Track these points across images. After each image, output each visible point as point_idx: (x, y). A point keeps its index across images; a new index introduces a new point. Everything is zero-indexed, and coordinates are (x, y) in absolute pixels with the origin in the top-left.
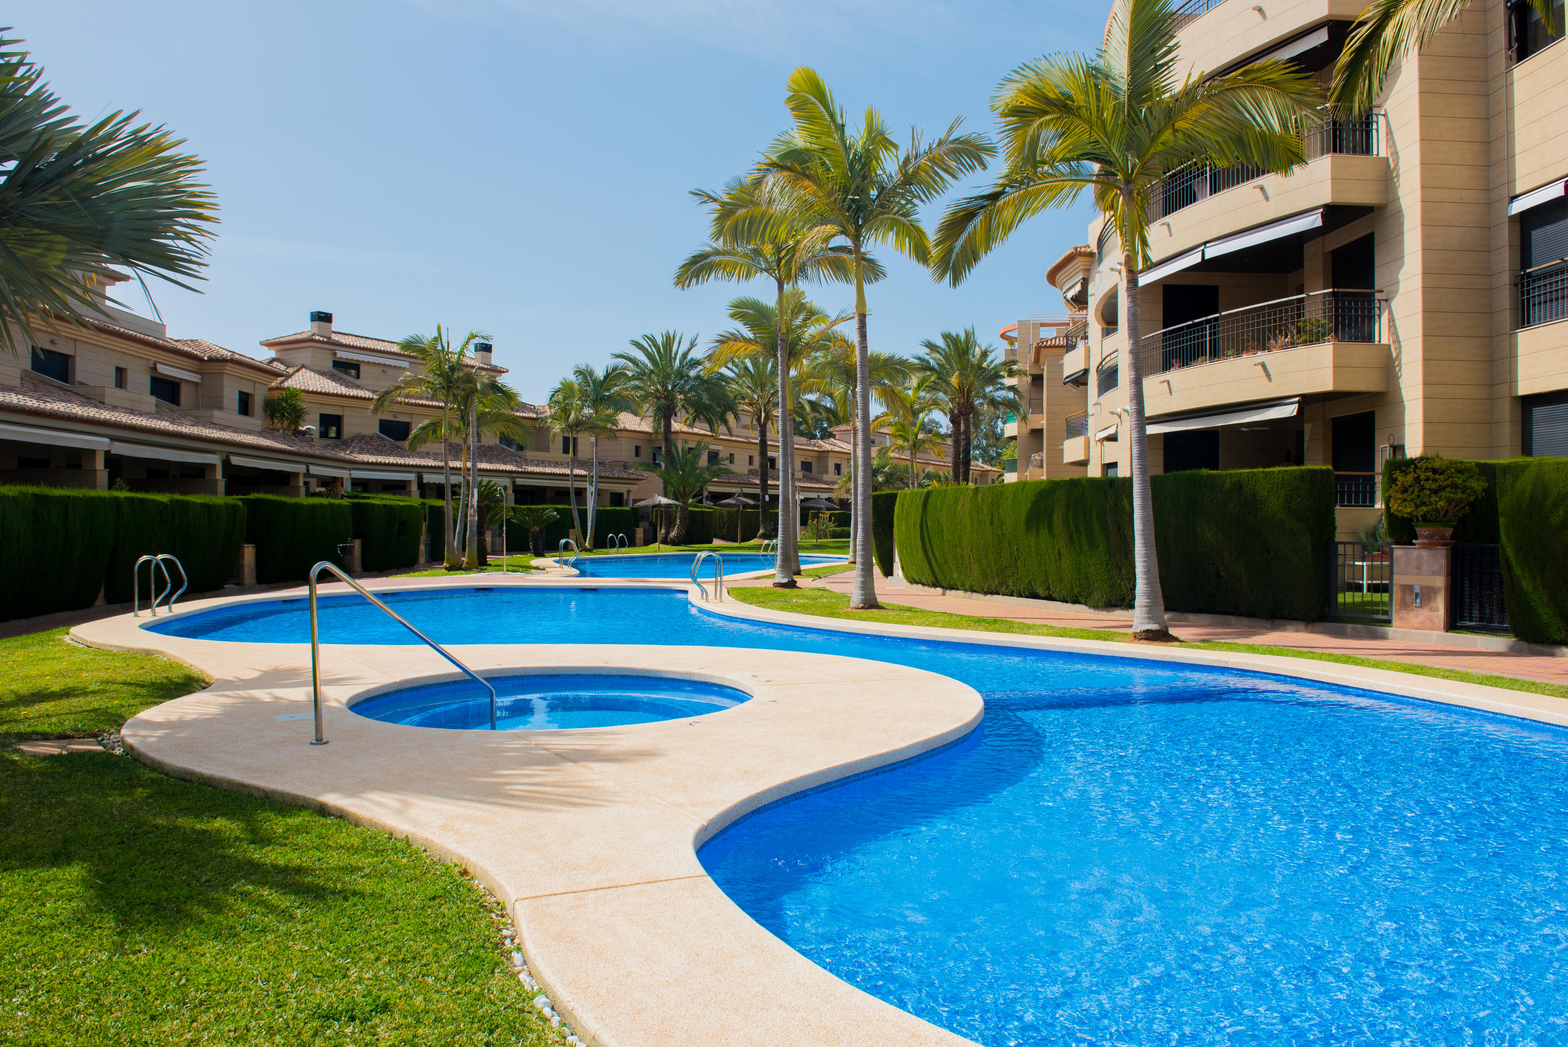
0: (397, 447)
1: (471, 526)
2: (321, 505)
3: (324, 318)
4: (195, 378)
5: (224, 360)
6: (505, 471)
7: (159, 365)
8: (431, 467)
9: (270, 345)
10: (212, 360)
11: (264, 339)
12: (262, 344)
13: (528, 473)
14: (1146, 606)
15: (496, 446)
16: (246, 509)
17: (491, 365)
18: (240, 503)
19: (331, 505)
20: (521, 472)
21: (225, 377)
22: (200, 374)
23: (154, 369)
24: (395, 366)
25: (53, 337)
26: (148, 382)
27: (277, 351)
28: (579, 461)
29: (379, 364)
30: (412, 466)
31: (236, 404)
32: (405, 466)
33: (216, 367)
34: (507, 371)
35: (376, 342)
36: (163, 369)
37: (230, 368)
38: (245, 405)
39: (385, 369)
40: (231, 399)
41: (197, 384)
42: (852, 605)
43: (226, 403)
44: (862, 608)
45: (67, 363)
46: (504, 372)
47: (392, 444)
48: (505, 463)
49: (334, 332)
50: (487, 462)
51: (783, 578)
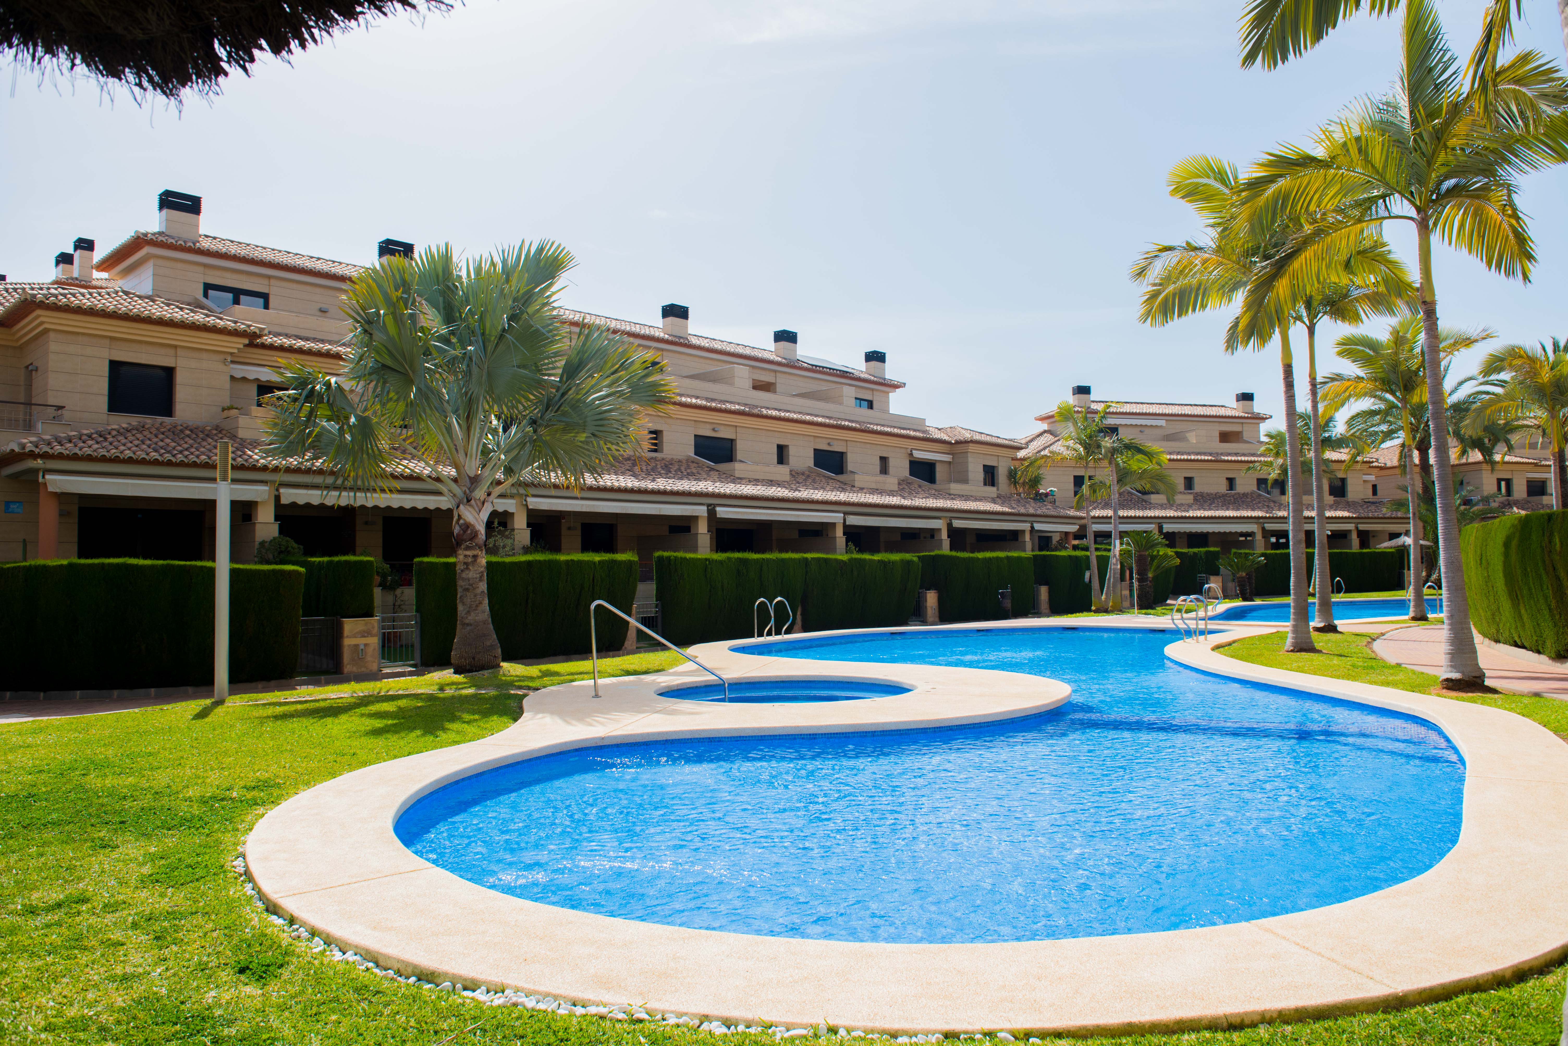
0: (1143, 500)
1: (1114, 574)
2: (997, 558)
3: (1083, 390)
4: (947, 458)
5: (966, 442)
6: (1251, 518)
7: (914, 452)
8: (1170, 518)
9: (1042, 419)
10: (958, 443)
11: (1037, 415)
12: (1037, 419)
13: (1277, 518)
14: (1449, 654)
15: (1252, 493)
16: (920, 565)
17: (1253, 413)
18: (915, 559)
19: (1008, 558)
20: (1269, 518)
21: (969, 455)
22: (952, 454)
23: (911, 454)
24: (1151, 426)
25: (829, 441)
26: (907, 465)
27: (1048, 424)
28: (1348, 502)
29: (1136, 425)
30: (1151, 518)
31: (980, 475)
32: (1143, 518)
33: (961, 448)
34: (1271, 417)
35: (1134, 405)
36: (918, 455)
37: (972, 448)
38: (990, 475)
39: (1142, 429)
40: (976, 473)
41: (949, 463)
42: (1286, 648)
43: (971, 476)
44: (1292, 651)
45: (842, 457)
46: (1267, 418)
47: (1139, 498)
48: (1253, 510)
49: (1093, 402)
50: (1233, 509)
51: (1320, 622)
